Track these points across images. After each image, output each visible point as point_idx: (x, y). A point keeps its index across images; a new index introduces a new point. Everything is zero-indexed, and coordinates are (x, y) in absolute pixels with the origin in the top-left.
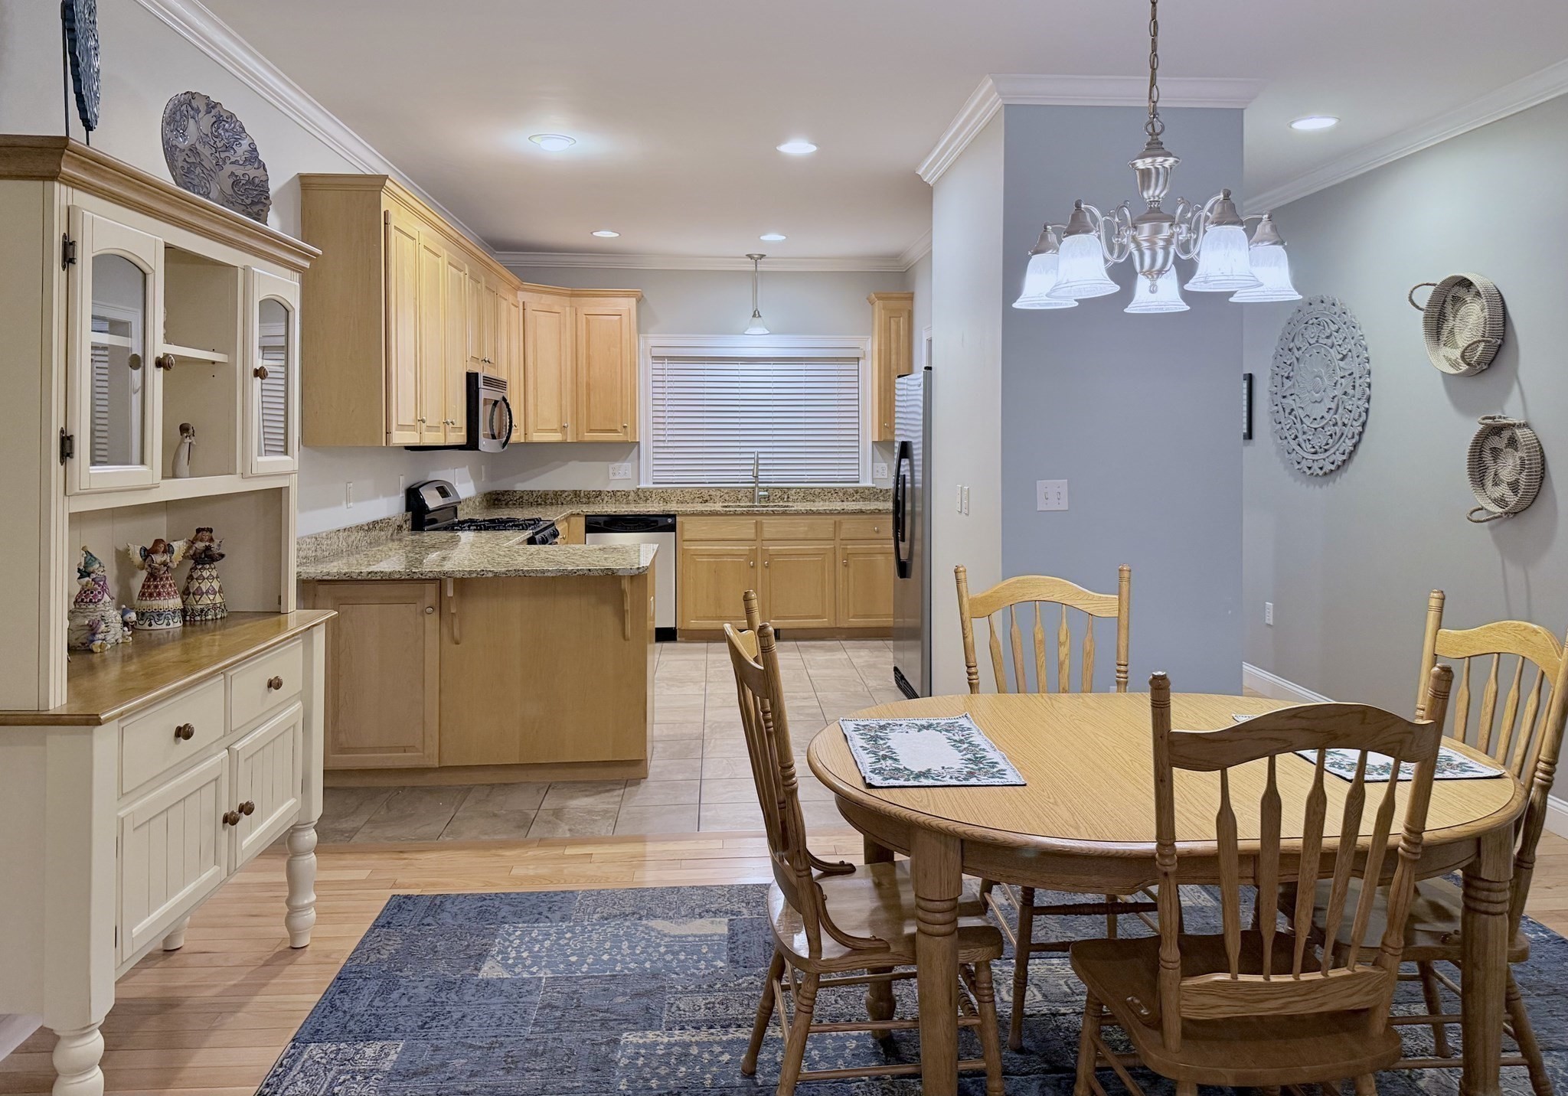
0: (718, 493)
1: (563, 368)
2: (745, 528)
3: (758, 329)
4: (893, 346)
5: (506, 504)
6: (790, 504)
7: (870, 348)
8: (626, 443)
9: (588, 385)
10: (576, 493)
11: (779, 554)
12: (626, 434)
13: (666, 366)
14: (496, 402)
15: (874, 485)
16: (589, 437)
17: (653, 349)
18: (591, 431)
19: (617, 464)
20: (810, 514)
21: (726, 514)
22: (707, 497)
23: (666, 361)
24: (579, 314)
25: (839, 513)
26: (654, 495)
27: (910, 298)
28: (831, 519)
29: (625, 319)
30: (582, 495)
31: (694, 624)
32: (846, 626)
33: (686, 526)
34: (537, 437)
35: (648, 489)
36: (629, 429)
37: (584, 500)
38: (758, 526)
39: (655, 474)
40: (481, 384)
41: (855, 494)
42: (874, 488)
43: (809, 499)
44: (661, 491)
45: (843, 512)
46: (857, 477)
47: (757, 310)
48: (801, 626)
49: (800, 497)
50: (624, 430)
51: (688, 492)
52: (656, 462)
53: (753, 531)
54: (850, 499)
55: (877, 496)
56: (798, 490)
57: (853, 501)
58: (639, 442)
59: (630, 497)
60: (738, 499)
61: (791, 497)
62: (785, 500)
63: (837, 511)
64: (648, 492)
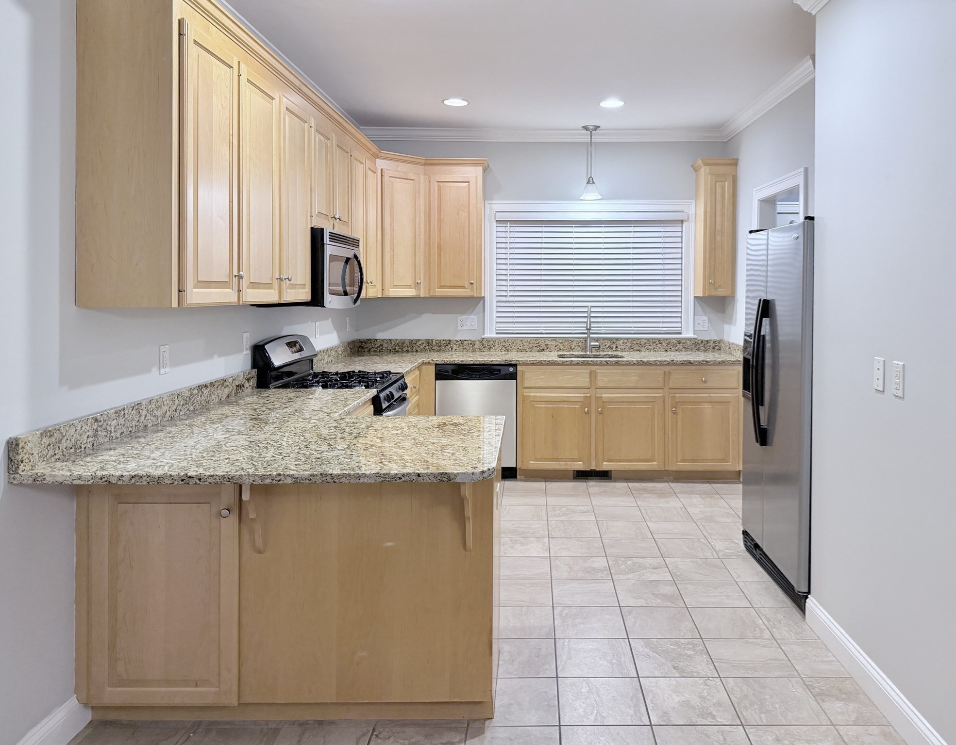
0: (554, 343)
1: (417, 230)
2: (581, 377)
3: (591, 195)
4: (719, 207)
5: (369, 351)
6: (619, 354)
7: (693, 212)
8: (473, 298)
9: (439, 246)
10: (429, 342)
11: (612, 402)
13: (508, 229)
14: (348, 260)
15: (695, 336)
16: (439, 292)
17: (497, 214)
18: (442, 287)
19: (464, 316)
20: (641, 365)
21: (563, 364)
22: (543, 346)
23: (509, 225)
24: (432, 182)
25: (669, 364)
26: (496, 344)
27: (735, 163)
28: (661, 370)
29: (473, 184)
30: (434, 343)
31: (534, 465)
32: (674, 469)
33: (527, 375)
34: (393, 293)
35: (492, 339)
36: (475, 285)
37: (435, 348)
38: (593, 375)
39: (498, 325)
40: (327, 239)
41: (678, 345)
42: (696, 339)
43: (635, 349)
44: (503, 340)
45: (672, 363)
46: (680, 329)
47: (591, 177)
48: (632, 468)
49: (627, 347)
50: (470, 286)
51: (527, 342)
52: (499, 315)
53: (588, 380)
54: (673, 349)
55: (698, 347)
56: (626, 341)
57: (676, 350)
58: (484, 297)
59: (476, 346)
60: (572, 349)
61: (619, 347)
62: (614, 349)
63: (666, 362)
64: (492, 342)
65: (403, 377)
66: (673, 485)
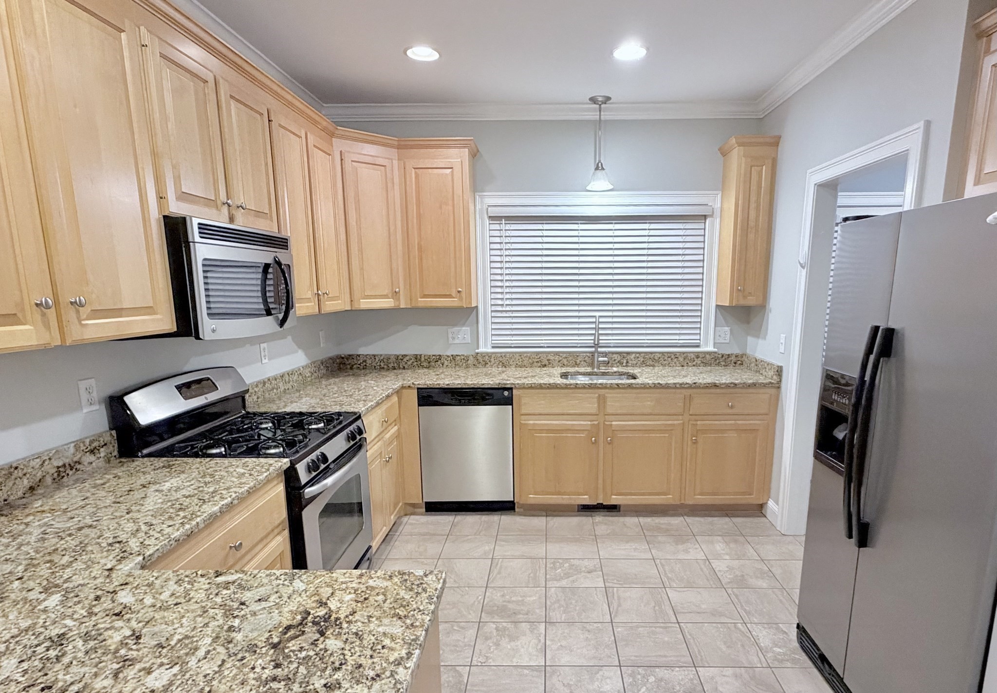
0: (557, 358)
1: (392, 228)
2: (587, 402)
3: (600, 186)
4: (753, 198)
5: (351, 368)
6: (631, 370)
7: (719, 205)
8: (461, 308)
10: (417, 358)
11: (624, 429)
12: (461, 299)
13: (503, 227)
15: (716, 350)
16: (422, 302)
17: (489, 209)
18: (425, 296)
19: (456, 329)
20: (658, 388)
21: (567, 387)
22: (545, 362)
23: (503, 222)
24: (407, 168)
25: (691, 387)
26: (492, 360)
27: (775, 142)
28: (680, 394)
29: (457, 170)
30: (423, 359)
31: (533, 498)
32: (691, 503)
33: (523, 401)
34: (365, 304)
35: (487, 353)
36: (463, 295)
37: (425, 364)
38: (602, 401)
39: (494, 338)
40: (194, 234)
41: (696, 359)
42: (715, 353)
43: (648, 364)
44: (499, 355)
45: (695, 386)
46: (698, 341)
47: (600, 161)
48: (644, 502)
49: (639, 362)
50: (458, 294)
51: (526, 357)
52: (494, 326)
53: (596, 405)
54: (690, 364)
55: (718, 361)
56: (638, 355)
57: (694, 365)
58: (477, 307)
59: (469, 362)
60: (577, 365)
61: (630, 362)
62: (624, 364)
63: (688, 385)
64: (487, 357)
65: (359, 417)
66: (690, 520)
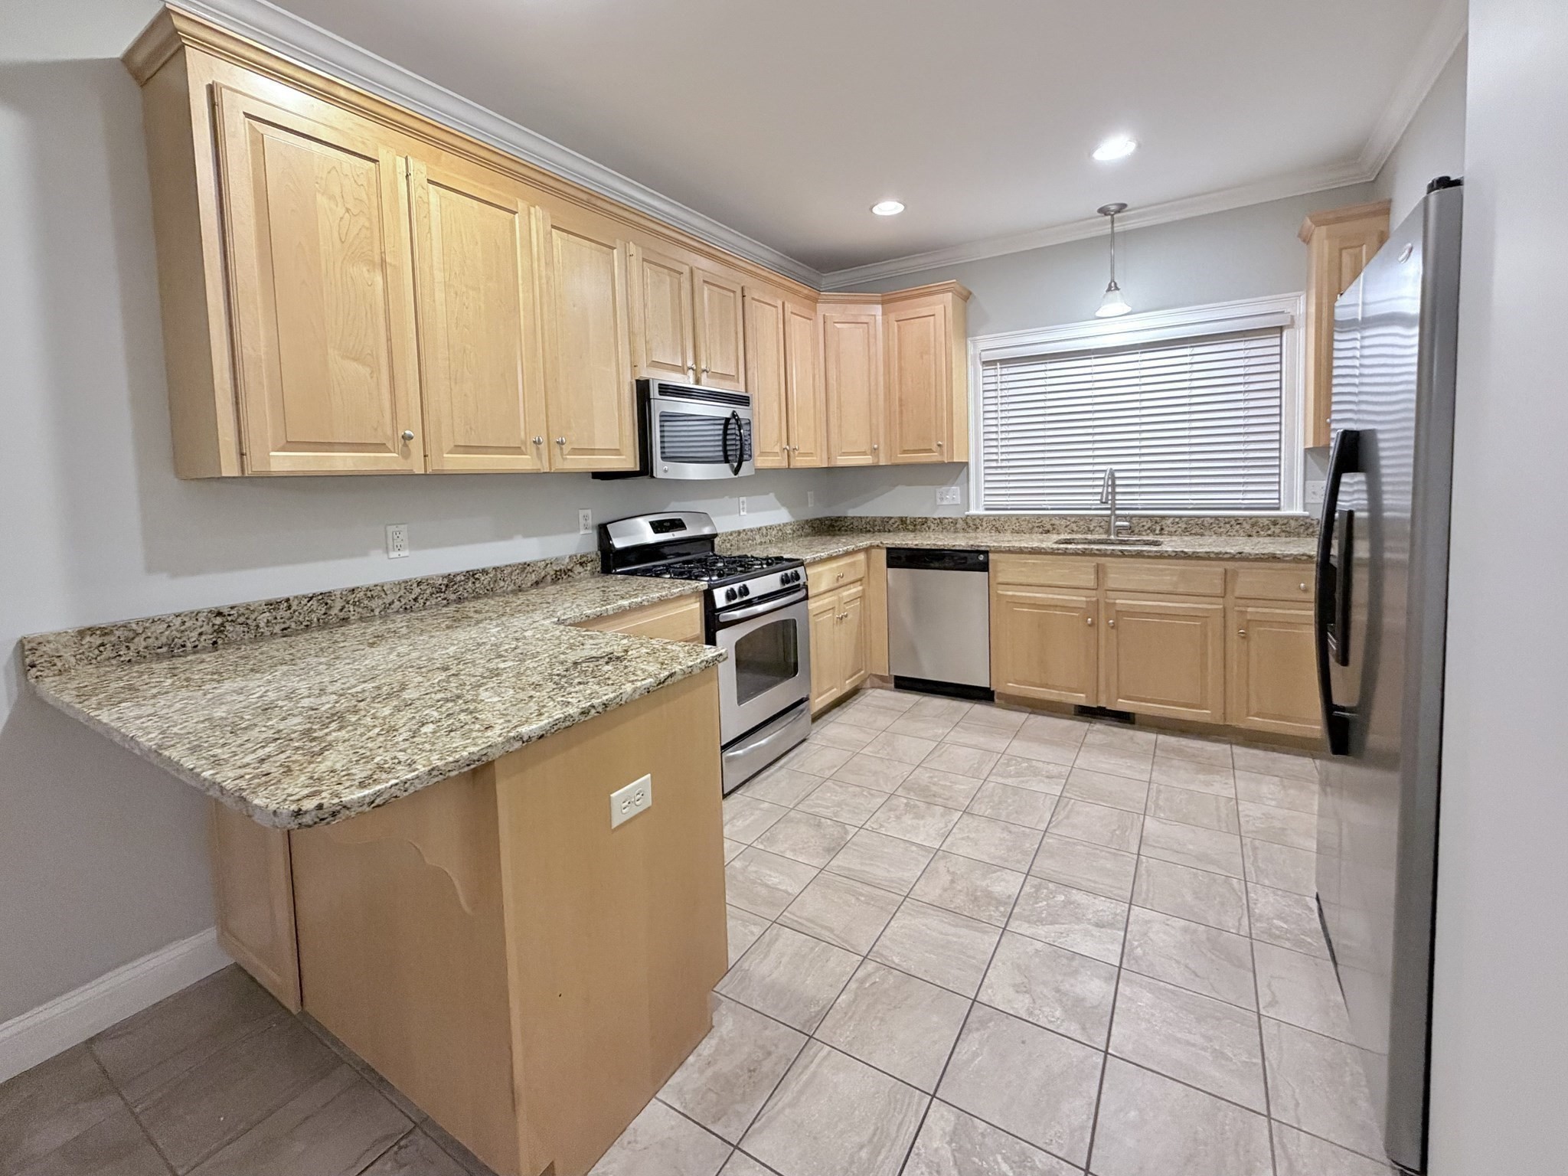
0: (1063, 522)
1: (873, 384)
2: (1083, 573)
3: (1115, 309)
5: (839, 530)
7: (1302, 311)
8: (942, 464)
10: (903, 520)
11: (1132, 613)
12: (942, 454)
13: (999, 372)
14: (727, 420)
15: (1307, 513)
17: (983, 353)
18: (905, 452)
19: (944, 488)
21: (1053, 553)
22: (1048, 527)
23: (999, 366)
24: (890, 321)
25: (1232, 558)
26: (984, 524)
27: (1386, 208)
28: (1218, 568)
29: (939, 316)
30: (908, 522)
31: (1012, 688)
32: (1240, 725)
33: (1002, 566)
34: (840, 461)
35: (978, 516)
36: (945, 448)
37: (910, 527)
38: (1099, 570)
39: (987, 498)
40: (654, 392)
41: (1272, 527)
42: (1307, 517)
43: (1193, 532)
44: (992, 518)
45: (1240, 557)
46: (1277, 501)
47: (1113, 279)
48: (1166, 714)
49: (1180, 530)
50: (939, 448)
51: (1025, 520)
52: (987, 485)
53: (1093, 577)
54: (1262, 533)
55: (1311, 530)
56: (1177, 520)
57: (1269, 535)
58: (967, 464)
59: (958, 526)
60: (1090, 531)
61: (1167, 529)
62: (1157, 532)
63: (1228, 556)
64: (978, 520)
65: (801, 564)
